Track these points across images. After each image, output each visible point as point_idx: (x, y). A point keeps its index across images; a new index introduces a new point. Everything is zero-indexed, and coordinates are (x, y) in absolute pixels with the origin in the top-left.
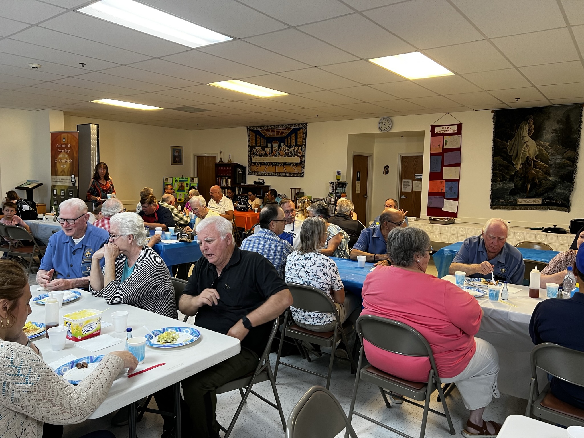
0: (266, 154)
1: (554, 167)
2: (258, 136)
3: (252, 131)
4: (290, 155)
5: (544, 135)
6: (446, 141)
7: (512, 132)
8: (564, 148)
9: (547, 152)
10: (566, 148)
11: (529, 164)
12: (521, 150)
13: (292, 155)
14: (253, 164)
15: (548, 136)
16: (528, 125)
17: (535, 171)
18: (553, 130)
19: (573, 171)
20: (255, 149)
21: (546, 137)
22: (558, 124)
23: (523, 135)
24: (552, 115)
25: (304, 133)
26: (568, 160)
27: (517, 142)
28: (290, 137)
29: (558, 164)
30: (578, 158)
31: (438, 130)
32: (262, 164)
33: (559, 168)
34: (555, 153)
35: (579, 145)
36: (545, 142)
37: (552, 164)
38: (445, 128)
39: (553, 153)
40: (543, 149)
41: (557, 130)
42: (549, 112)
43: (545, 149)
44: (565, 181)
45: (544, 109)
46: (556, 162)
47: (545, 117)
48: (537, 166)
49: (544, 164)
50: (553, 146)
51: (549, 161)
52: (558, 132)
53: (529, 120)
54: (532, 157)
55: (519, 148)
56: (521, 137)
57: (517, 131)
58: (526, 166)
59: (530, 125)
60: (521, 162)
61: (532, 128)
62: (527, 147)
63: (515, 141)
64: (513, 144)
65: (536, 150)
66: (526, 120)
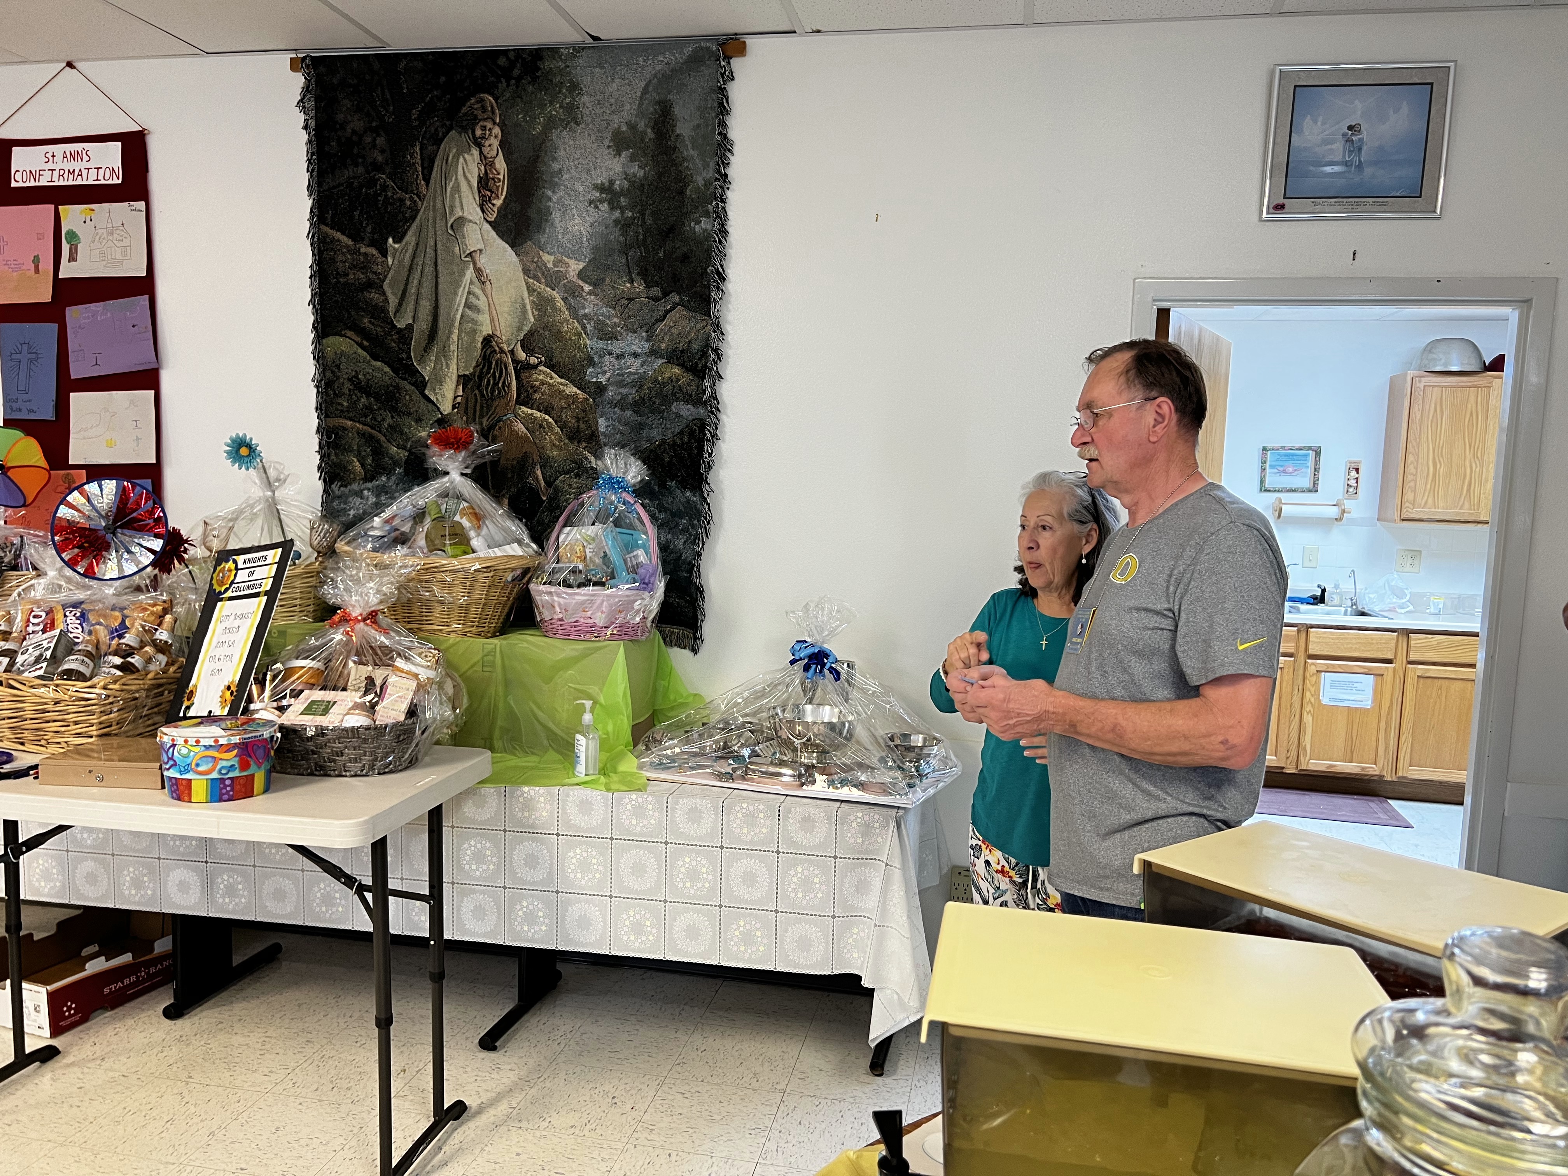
1: (613, 404)
5: (556, 215)
6: (72, 235)
7: (400, 194)
8: (656, 291)
9: (573, 312)
10: (666, 294)
11: (496, 384)
12: (452, 301)
15: (575, 219)
16: (475, 152)
17: (528, 421)
18: (596, 187)
19: (702, 424)
21: (566, 231)
22: (619, 153)
23: (458, 213)
24: (585, 99)
26: (682, 365)
29: (633, 384)
30: (719, 357)
31: (26, 165)
33: (637, 406)
34: (615, 320)
35: (723, 279)
36: (562, 254)
37: (601, 382)
38: (59, 157)
39: (603, 323)
40: (557, 295)
41: (617, 186)
42: (571, 81)
43: (564, 299)
44: (672, 480)
45: (547, 64)
46: (623, 375)
47: (555, 110)
48: (535, 392)
49: (563, 380)
50: (603, 280)
51: (590, 365)
52: (622, 199)
53: (481, 123)
54: (508, 343)
55: (440, 286)
56: (449, 225)
57: (427, 185)
58: (482, 396)
59: (486, 158)
60: (455, 367)
61: (499, 174)
62: (483, 283)
63: (420, 247)
64: (412, 261)
65: (523, 300)
66: (465, 123)
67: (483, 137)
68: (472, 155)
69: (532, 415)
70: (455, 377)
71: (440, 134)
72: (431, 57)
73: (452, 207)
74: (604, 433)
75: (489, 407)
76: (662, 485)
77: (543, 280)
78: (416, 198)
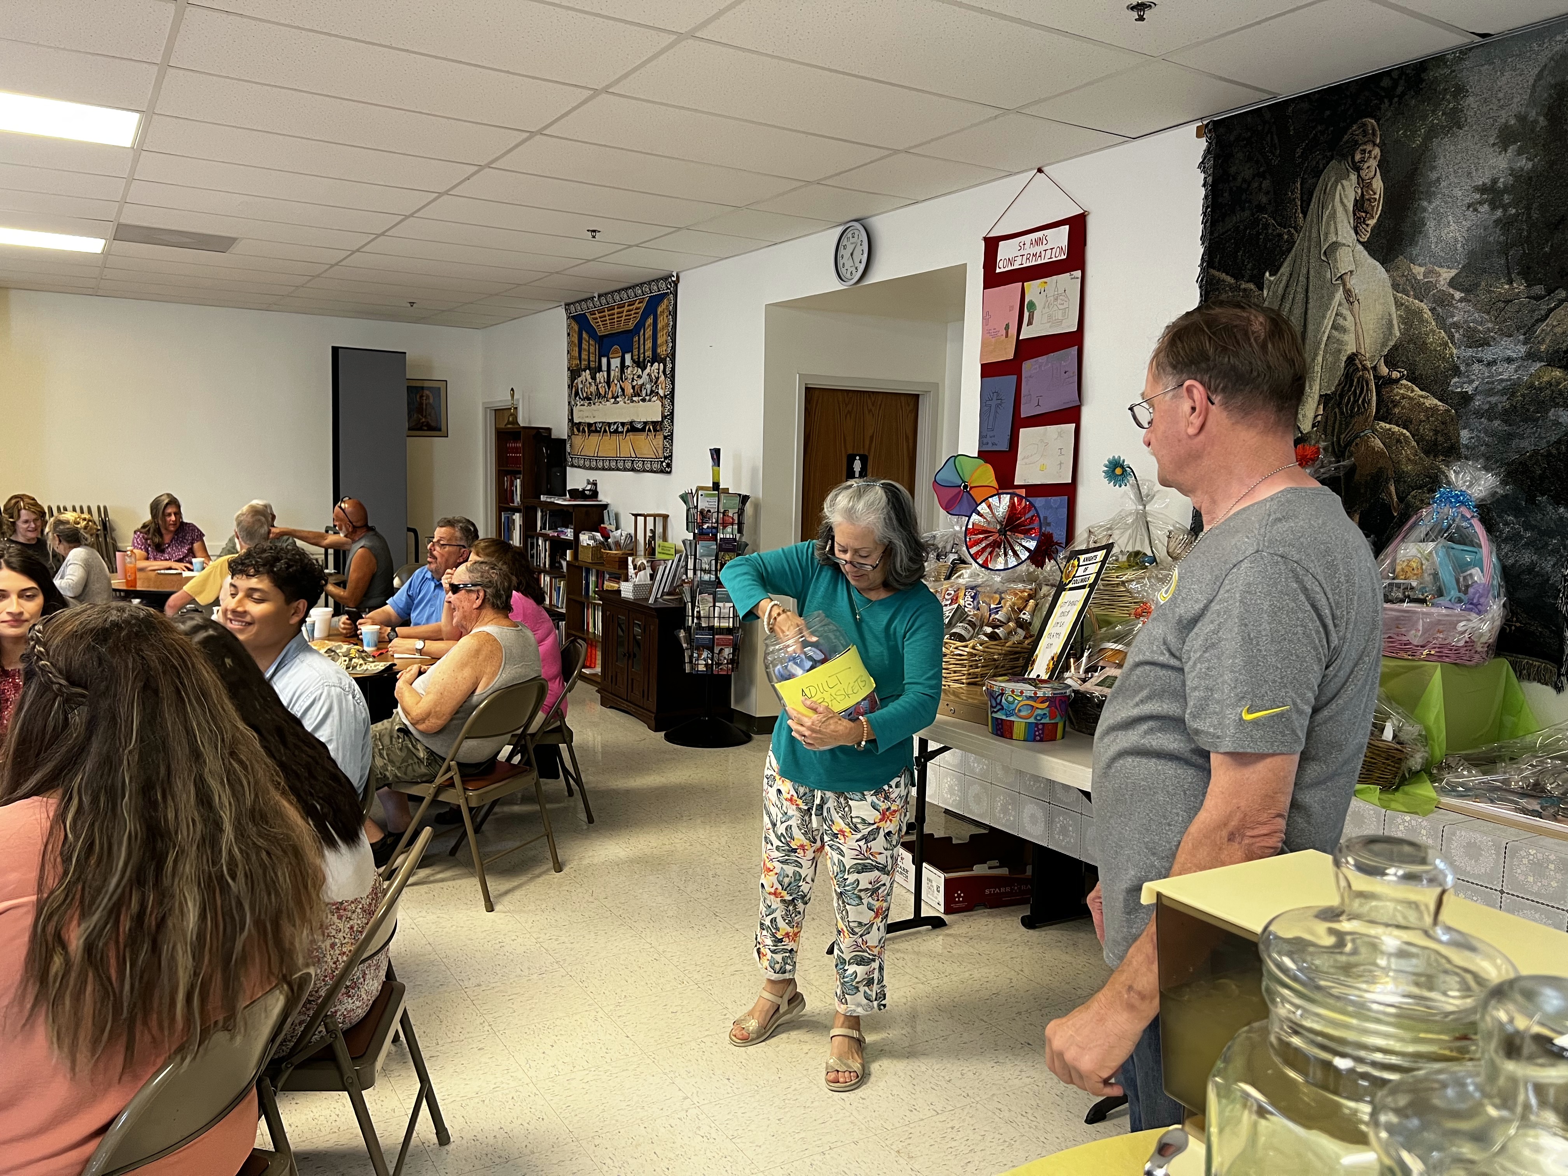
0: (598, 395)
2: (585, 335)
4: (644, 392)
5: (1431, 225)
6: (1032, 304)
7: (1279, 229)
8: (1539, 289)
9: (1441, 321)
10: (1550, 291)
12: (1320, 324)
13: (646, 395)
14: (575, 429)
15: (1451, 226)
16: (1353, 177)
17: (1388, 437)
20: (580, 379)
21: (1440, 239)
22: (1504, 148)
23: (1332, 238)
24: (1471, 99)
25: (671, 314)
27: (1303, 279)
28: (642, 331)
31: (1006, 256)
32: (592, 429)
33: (1507, 415)
34: (1490, 325)
36: (1434, 264)
37: (1467, 392)
38: (1027, 244)
39: (1475, 330)
40: (1425, 306)
41: (1501, 183)
42: (1457, 86)
44: (1543, 495)
45: (1431, 74)
46: (1493, 383)
47: (1438, 118)
48: (1395, 406)
49: (1423, 393)
50: (1478, 285)
51: (1455, 375)
52: (1506, 196)
53: (1361, 148)
54: (1372, 359)
55: (1310, 312)
56: (1323, 251)
57: (1305, 217)
58: (1342, 413)
59: (1363, 180)
60: (1318, 387)
61: (1375, 194)
62: (1352, 303)
63: (1293, 276)
64: (1285, 291)
65: (1390, 315)
66: (1345, 151)
67: (1363, 161)
68: (1351, 180)
69: (1390, 430)
70: (1317, 397)
71: (1321, 166)
72: (1317, 95)
73: (1327, 234)
74: (1466, 446)
75: (1347, 426)
76: (1531, 500)
77: (1412, 293)
78: (1292, 230)
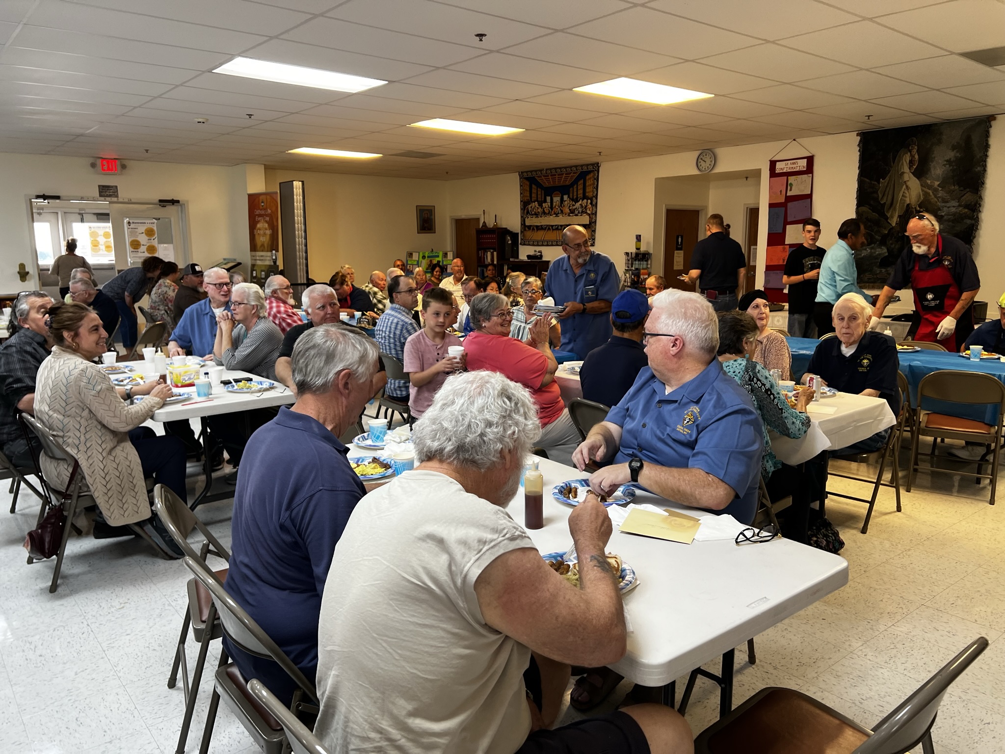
0: (544, 213)
1: (946, 221)
2: (533, 186)
3: (527, 179)
4: (576, 212)
5: (932, 170)
6: (791, 184)
9: (936, 196)
10: (965, 189)
12: (898, 195)
13: (579, 213)
14: (527, 229)
15: (938, 170)
16: (909, 154)
18: (945, 161)
19: (973, 225)
20: (531, 205)
21: (935, 173)
22: (953, 150)
23: (902, 171)
24: (944, 136)
25: (595, 179)
26: (968, 209)
27: (893, 182)
28: (576, 186)
29: (951, 215)
30: (980, 206)
31: (780, 167)
32: (539, 228)
33: (953, 221)
34: (948, 197)
35: (983, 184)
36: (933, 180)
37: (942, 215)
38: (789, 164)
39: (944, 198)
40: (931, 192)
41: (952, 160)
42: (940, 132)
43: (933, 193)
45: (933, 128)
46: (950, 212)
47: (934, 140)
50: (945, 186)
51: (939, 210)
52: (953, 163)
53: (911, 146)
54: (914, 205)
55: (895, 191)
56: (899, 174)
57: (894, 164)
58: (905, 221)
59: (912, 155)
60: (897, 213)
61: (916, 159)
62: (908, 189)
63: (890, 181)
64: (887, 185)
65: (920, 193)
66: (906, 146)
67: (912, 149)
70: (897, 216)
72: (898, 129)
73: (901, 168)
